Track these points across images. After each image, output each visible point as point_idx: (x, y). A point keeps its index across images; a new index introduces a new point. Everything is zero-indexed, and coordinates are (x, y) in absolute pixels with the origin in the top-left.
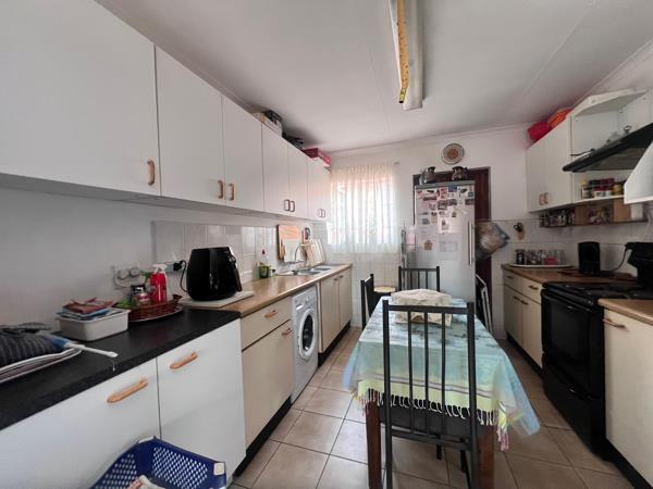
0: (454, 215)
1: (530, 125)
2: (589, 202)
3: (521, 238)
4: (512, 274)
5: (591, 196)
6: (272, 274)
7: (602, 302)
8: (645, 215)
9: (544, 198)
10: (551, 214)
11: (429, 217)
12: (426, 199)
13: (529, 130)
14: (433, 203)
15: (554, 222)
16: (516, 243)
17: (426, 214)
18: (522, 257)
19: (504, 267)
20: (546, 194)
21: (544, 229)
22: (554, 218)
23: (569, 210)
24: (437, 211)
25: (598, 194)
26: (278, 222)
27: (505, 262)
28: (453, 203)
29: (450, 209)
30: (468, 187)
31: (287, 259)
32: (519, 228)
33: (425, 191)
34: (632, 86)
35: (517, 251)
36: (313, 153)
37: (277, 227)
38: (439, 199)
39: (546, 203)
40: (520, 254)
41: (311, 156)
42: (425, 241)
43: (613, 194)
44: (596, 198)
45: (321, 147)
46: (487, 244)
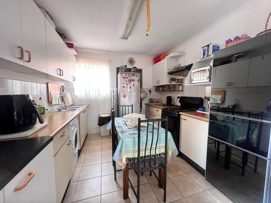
0: (134, 85)
1: (155, 57)
2: (170, 84)
3: (150, 94)
4: (149, 107)
5: (171, 83)
6: (46, 111)
7: (180, 113)
8: (182, 89)
9: (158, 82)
10: (158, 87)
11: (125, 85)
12: (124, 78)
13: (154, 59)
14: (127, 80)
15: (159, 90)
16: (149, 96)
17: (124, 84)
18: (151, 101)
19: (146, 104)
20: (159, 81)
21: (156, 92)
22: (160, 88)
23: (164, 86)
24: (128, 83)
25: (173, 82)
26: (47, 81)
27: (146, 103)
28: (134, 80)
29: (132, 83)
30: (138, 75)
31: (54, 103)
32: (150, 91)
33: (124, 75)
34: (181, 53)
35: (150, 99)
36: (70, 46)
37: (47, 84)
38: (129, 78)
39: (159, 84)
40: (151, 99)
41: (69, 47)
42: (123, 95)
43: (176, 83)
44: (172, 83)
45: (75, 44)
46: (142, 96)
